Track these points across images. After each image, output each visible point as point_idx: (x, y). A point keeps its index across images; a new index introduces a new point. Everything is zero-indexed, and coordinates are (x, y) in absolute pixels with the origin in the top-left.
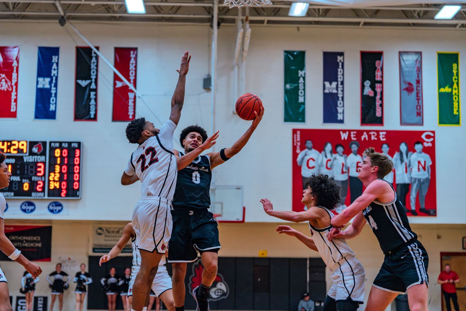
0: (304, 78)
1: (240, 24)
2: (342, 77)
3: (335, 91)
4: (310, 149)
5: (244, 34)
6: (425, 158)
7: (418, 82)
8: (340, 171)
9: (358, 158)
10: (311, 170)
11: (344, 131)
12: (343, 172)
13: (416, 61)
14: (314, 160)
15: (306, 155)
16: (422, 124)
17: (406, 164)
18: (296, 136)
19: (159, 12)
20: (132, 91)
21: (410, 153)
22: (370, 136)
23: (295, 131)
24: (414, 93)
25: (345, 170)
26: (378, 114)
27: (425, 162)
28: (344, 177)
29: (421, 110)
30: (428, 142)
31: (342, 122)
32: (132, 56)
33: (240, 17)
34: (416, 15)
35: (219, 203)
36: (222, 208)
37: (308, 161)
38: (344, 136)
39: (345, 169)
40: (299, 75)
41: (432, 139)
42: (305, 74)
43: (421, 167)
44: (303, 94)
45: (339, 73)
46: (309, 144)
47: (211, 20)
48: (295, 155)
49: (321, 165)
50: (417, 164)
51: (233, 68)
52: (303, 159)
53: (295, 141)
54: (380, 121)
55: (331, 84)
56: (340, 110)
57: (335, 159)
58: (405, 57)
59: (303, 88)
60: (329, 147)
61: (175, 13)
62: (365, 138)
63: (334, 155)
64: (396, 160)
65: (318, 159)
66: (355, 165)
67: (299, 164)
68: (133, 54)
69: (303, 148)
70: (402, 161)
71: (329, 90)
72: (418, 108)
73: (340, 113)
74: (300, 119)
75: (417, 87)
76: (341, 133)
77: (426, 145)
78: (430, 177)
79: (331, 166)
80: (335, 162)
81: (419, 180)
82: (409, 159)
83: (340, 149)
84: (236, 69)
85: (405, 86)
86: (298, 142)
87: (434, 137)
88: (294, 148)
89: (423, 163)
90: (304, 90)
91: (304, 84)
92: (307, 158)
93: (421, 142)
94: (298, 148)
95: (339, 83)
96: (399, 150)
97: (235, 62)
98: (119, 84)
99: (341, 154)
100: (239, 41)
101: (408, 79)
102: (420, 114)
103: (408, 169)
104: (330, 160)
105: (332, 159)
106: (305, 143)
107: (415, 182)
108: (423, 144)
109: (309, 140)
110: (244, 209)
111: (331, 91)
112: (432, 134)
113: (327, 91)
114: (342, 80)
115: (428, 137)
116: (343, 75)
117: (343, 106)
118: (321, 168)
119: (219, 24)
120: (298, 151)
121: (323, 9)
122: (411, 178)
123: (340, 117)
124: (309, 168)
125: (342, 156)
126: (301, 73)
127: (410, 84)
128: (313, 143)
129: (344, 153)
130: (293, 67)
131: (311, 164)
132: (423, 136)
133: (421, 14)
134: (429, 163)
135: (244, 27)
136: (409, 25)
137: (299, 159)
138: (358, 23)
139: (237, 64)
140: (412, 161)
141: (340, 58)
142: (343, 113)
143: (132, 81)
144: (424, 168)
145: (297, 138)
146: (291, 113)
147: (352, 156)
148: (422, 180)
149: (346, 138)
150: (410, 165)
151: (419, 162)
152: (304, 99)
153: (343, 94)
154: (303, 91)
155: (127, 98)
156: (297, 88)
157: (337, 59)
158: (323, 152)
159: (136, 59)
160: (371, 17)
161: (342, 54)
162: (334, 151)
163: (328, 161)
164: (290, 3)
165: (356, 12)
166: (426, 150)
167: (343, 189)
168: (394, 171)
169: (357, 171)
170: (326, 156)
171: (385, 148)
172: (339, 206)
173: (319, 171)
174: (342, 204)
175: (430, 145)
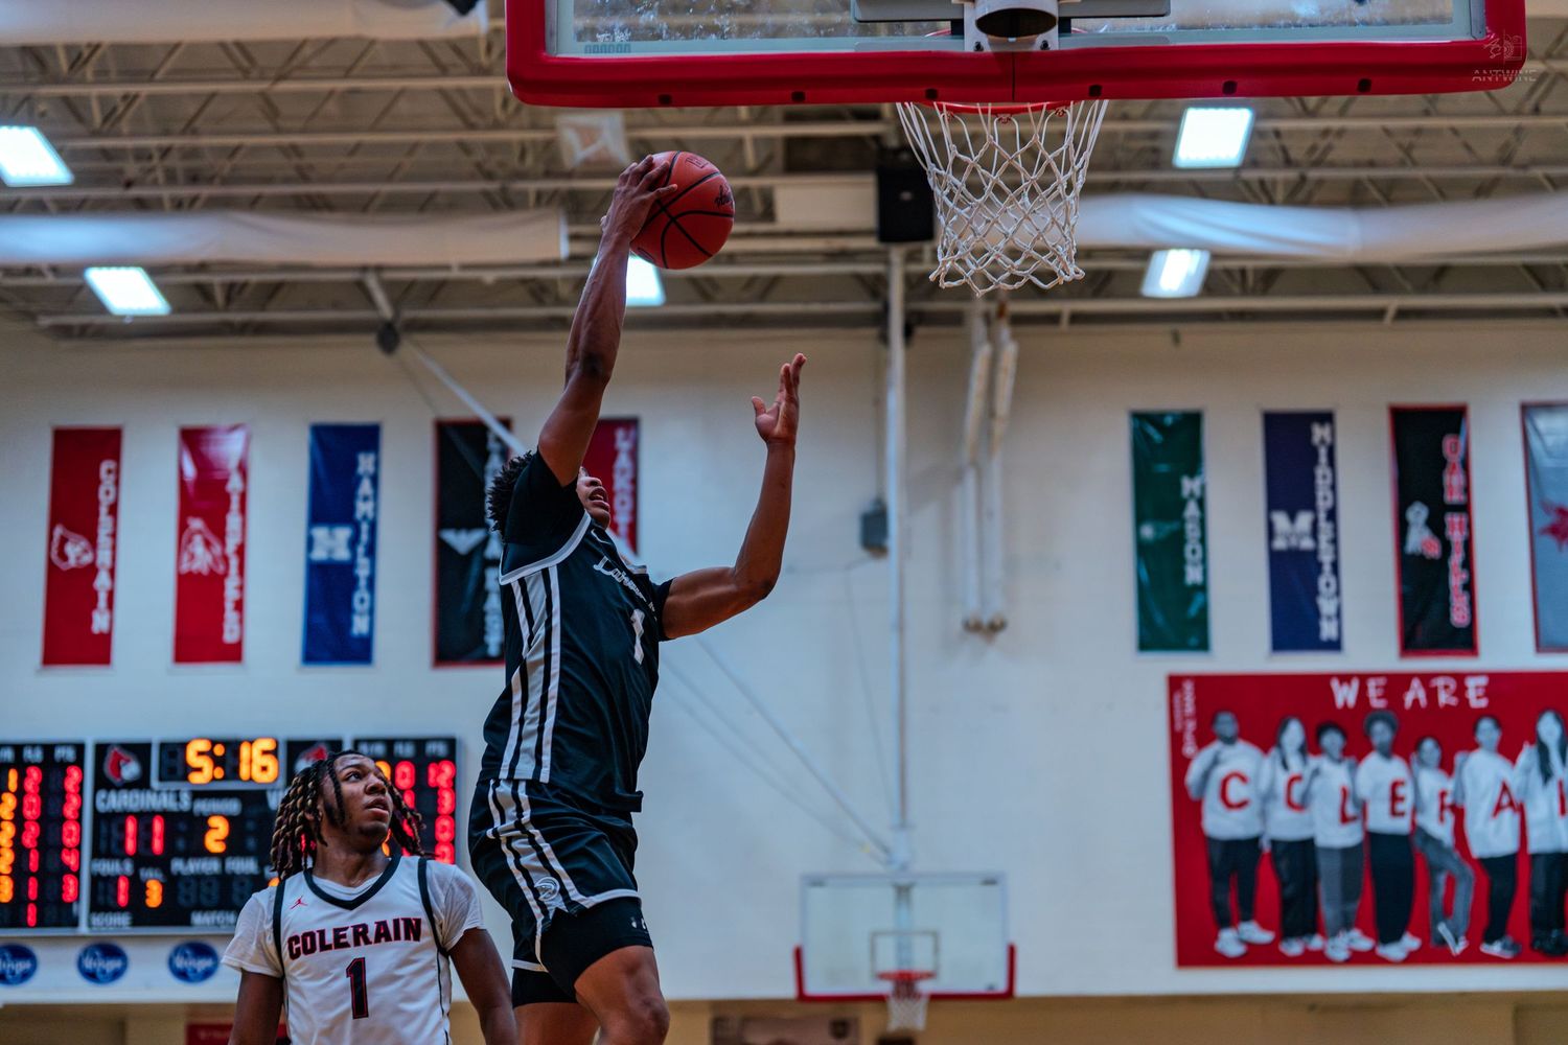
0: (1201, 503)
1: (978, 328)
2: (1329, 494)
3: (1307, 544)
4: (1230, 741)
5: (994, 362)
8: (1335, 814)
9: (1396, 769)
10: (1236, 814)
11: (1345, 678)
12: (1345, 819)
14: (1243, 779)
15: (1216, 762)
17: (1561, 786)
18: (1183, 702)
19: (707, 298)
22: (1432, 694)
23: (1175, 683)
25: (1351, 810)
26: (1459, 617)
31: (1335, 645)
32: (623, 445)
33: (979, 306)
35: (925, 933)
36: (936, 950)
37: (1224, 783)
38: (1345, 695)
39: (1352, 808)
40: (1185, 492)
42: (1203, 488)
44: (1199, 554)
45: (1320, 482)
47: (880, 319)
48: (1179, 764)
49: (1268, 797)
51: (958, 477)
52: (1206, 776)
53: (1178, 716)
54: (1465, 640)
55: (1292, 518)
56: (1326, 606)
57: (1316, 772)
58: (1543, 422)
59: (1197, 534)
60: (1294, 733)
61: (762, 297)
62: (1416, 701)
63: (1314, 762)
64: (1527, 771)
65: (1257, 775)
66: (1386, 792)
67: (1193, 793)
68: (626, 438)
69: (1204, 738)
70: (1546, 774)
71: (1287, 538)
73: (1329, 618)
74: (1193, 641)
76: (1335, 684)
79: (1306, 796)
80: (1317, 784)
83: (1332, 740)
84: (970, 480)
85: (1545, 520)
86: (1190, 718)
88: (1176, 740)
90: (1203, 540)
91: (1202, 521)
92: (1221, 772)
94: (1189, 738)
95: (1322, 516)
96: (1534, 738)
97: (966, 454)
99: (1337, 754)
100: (977, 385)
101: (1555, 495)
104: (1296, 779)
105: (1307, 774)
106: (1213, 720)
109: (1226, 710)
110: (1012, 951)
111: (1294, 542)
113: (1280, 544)
114: (1329, 503)
116: (1333, 487)
117: (1338, 593)
118: (1271, 806)
119: (908, 332)
120: (1189, 749)
121: (1256, 271)
123: (1328, 630)
124: (1229, 805)
125: (1339, 761)
126: (1189, 485)
127: (1562, 512)
128: (1239, 718)
129: (1345, 752)
130: (1163, 468)
131: (1236, 791)
135: (992, 338)
136: (1551, 312)
137: (1193, 775)
138: (1378, 314)
139: (975, 464)
141: (1319, 433)
142: (1339, 615)
143: (623, 529)
145: (1183, 708)
146: (1159, 619)
147: (1373, 761)
149: (1352, 701)
152: (1205, 573)
153: (1336, 552)
154: (1199, 548)
156: (1179, 539)
157: (1309, 434)
158: (1274, 752)
159: (634, 455)
160: (1422, 289)
161: (1326, 418)
162: (1311, 747)
163: (1293, 780)
164: (1144, 254)
165: (1370, 276)
167: (1347, 874)
168: (1520, 810)
169: (1394, 813)
170: (1285, 765)
171: (1487, 731)
172: (1335, 934)
173: (1263, 815)
174: (1347, 926)
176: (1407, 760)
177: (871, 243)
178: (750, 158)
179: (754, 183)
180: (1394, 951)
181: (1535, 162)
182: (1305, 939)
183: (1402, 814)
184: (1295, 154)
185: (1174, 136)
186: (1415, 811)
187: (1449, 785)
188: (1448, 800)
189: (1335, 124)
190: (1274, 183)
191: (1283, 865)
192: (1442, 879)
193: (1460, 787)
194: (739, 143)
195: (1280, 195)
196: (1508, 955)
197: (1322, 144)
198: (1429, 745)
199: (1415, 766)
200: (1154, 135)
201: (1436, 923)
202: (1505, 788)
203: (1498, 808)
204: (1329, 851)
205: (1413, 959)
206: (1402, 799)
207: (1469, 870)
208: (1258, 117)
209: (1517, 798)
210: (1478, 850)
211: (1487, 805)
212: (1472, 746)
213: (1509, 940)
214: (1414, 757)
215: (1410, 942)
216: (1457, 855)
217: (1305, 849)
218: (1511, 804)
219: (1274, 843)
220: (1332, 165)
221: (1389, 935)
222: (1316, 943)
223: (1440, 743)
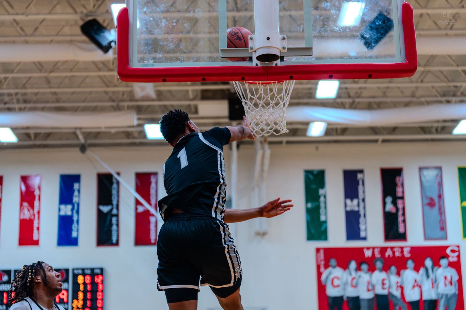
0: (325, 197)
2: (363, 194)
3: (356, 209)
4: (334, 267)
5: (263, 155)
6: (452, 273)
7: (440, 196)
8: (365, 288)
9: (383, 275)
10: (336, 289)
11: (368, 248)
12: (369, 290)
13: (437, 176)
14: (338, 278)
15: (330, 274)
16: (446, 238)
17: (432, 280)
18: (320, 256)
20: (153, 215)
21: (436, 268)
22: (394, 253)
23: (318, 250)
24: (437, 207)
25: (370, 288)
26: (401, 230)
27: (451, 277)
28: (370, 295)
29: (444, 224)
30: (453, 257)
31: (365, 239)
32: (153, 180)
33: (258, 140)
34: (434, 130)
37: (333, 280)
38: (368, 254)
39: (371, 287)
40: (320, 194)
41: (456, 254)
42: (326, 192)
43: (447, 283)
44: (324, 212)
45: (360, 190)
46: (333, 262)
48: (319, 274)
49: (346, 284)
50: (443, 279)
51: (253, 189)
52: (327, 278)
53: (319, 260)
54: (403, 237)
56: (362, 227)
57: (360, 277)
58: (425, 173)
59: (324, 206)
60: (353, 265)
62: (389, 255)
63: (359, 273)
64: (422, 275)
65: (342, 277)
66: (380, 282)
67: (323, 283)
68: (154, 178)
69: (327, 266)
70: (428, 276)
71: (351, 207)
72: (442, 222)
73: (363, 231)
74: (323, 237)
75: (439, 202)
76: (365, 250)
77: (451, 260)
78: (457, 292)
79: (357, 283)
80: (360, 280)
81: (447, 295)
82: (435, 274)
83: (365, 267)
84: (257, 190)
85: (426, 201)
86: (322, 261)
87: (459, 251)
88: (318, 267)
90: (325, 208)
91: (325, 203)
92: (332, 276)
93: (447, 256)
94: (322, 266)
95: (361, 200)
96: (424, 265)
97: (255, 183)
98: (141, 209)
99: (366, 271)
100: (258, 161)
101: (429, 194)
102: (443, 228)
103: (435, 285)
104: (355, 278)
105: (357, 276)
106: (329, 261)
107: (442, 297)
108: (448, 259)
109: (333, 258)
112: (456, 249)
113: (348, 209)
114: (363, 197)
115: (453, 251)
116: (364, 192)
117: (366, 223)
118: (347, 287)
119: (238, 147)
120: (322, 269)
121: (340, 129)
122: (438, 294)
123: (363, 234)
124: (334, 286)
125: (366, 273)
126: (321, 192)
127: (432, 199)
128: (337, 260)
129: (369, 270)
130: (313, 186)
131: (336, 282)
132: (448, 251)
133: (439, 129)
134: (456, 277)
135: (263, 148)
136: (427, 140)
137: (323, 277)
138: (376, 141)
139: (258, 185)
140: (438, 276)
141: (360, 176)
142: (366, 230)
143: (153, 205)
144: (451, 283)
145: (320, 258)
146: (313, 231)
147: (377, 273)
148: (449, 296)
149: (370, 255)
150: (436, 281)
151: (445, 278)
152: (326, 217)
153: (365, 211)
154: (324, 210)
155: (149, 222)
156: (318, 207)
157: (356, 176)
158: (347, 271)
159: (157, 183)
160: (389, 133)
161: (361, 171)
162: (358, 269)
163: (353, 279)
164: (307, 124)
165: (374, 130)
166: (451, 265)
167: (369, 307)
168: (420, 287)
169: (383, 288)
170: (350, 274)
171: (410, 264)
173: (344, 289)
175: (455, 259)
177: (227, 120)
178: (191, 95)
179: (192, 103)
181: (422, 96)
183: (385, 289)
184: (352, 94)
185: (316, 89)
186: (389, 287)
187: (399, 280)
188: (399, 284)
189: (363, 85)
190: (345, 103)
191: (350, 304)
192: (397, 308)
193: (402, 280)
194: (187, 91)
195: (347, 106)
197: (359, 91)
198: (393, 269)
199: (389, 274)
200: (310, 89)
202: (416, 281)
203: (414, 287)
204: (364, 300)
206: (385, 284)
207: (405, 305)
208: (341, 83)
209: (419, 283)
210: (408, 299)
211: (410, 286)
212: (406, 268)
214: (389, 272)
216: (402, 301)
217: (357, 299)
218: (417, 285)
219: (348, 298)
220: (363, 97)
223: (397, 267)
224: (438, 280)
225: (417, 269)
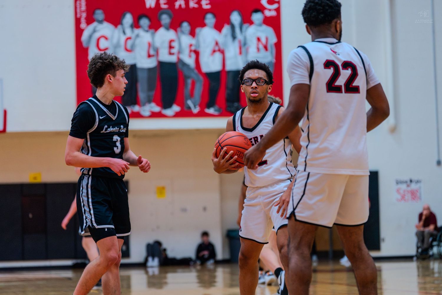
4: (100, 22)
6: (267, 33)
8: (145, 54)
9: (171, 34)
12: (149, 56)
14: (106, 38)
15: (94, 31)
17: (240, 42)
18: (80, 4)
21: (245, 26)
22: (187, 2)
25: (152, 52)
27: (267, 39)
28: (151, 63)
30: (270, 10)
37: (98, 40)
38: (150, 2)
41: (275, 6)
43: (261, 47)
46: (99, 14)
48: (79, 32)
49: (117, 46)
50: (255, 41)
52: (90, 37)
53: (78, 11)
57: (138, 36)
60: (128, 19)
62: (180, 6)
63: (136, 31)
64: (226, 36)
65: (112, 37)
66: (167, 45)
67: (85, 45)
69: (90, 20)
70: (234, 37)
77: (268, 13)
78: (274, 61)
79: (133, 46)
80: (138, 41)
82: (244, 33)
83: (145, 22)
86: (84, 12)
87: (279, 2)
88: (78, 21)
89: (263, 40)
92: (97, 35)
93: (261, 9)
94: (83, 21)
96: (229, 22)
99: (147, 29)
103: (243, 50)
104: (129, 38)
105: (133, 36)
106: (93, 13)
108: (263, 13)
109: (99, 8)
110: (5, 112)
115: (271, 2)
118: (118, 50)
120: (83, 25)
124: (100, 50)
125: (147, 31)
128: (105, 13)
129: (151, 27)
131: (103, 43)
132: (264, 2)
134: (273, 40)
137: (85, 37)
140: (248, 37)
144: (266, 48)
145: (80, 7)
147: (162, 31)
149: (153, 5)
150: (245, 44)
151: (259, 39)
158: (119, 27)
162: (136, 25)
163: (127, 39)
166: (268, 21)
167: (150, 80)
168: (222, 52)
169: (170, 53)
170: (124, 33)
171: (210, 19)
172: (144, 105)
174: (149, 101)
175: (273, 13)
176: (176, 30)
180: (169, 112)
182: (132, 107)
183: (173, 54)
186: (179, 52)
187: (193, 41)
188: (193, 48)
192: (189, 81)
193: (198, 42)
196: (216, 113)
198: (185, 25)
199: (179, 33)
201: (187, 99)
202: (217, 44)
203: (214, 51)
204: (143, 69)
205: (177, 115)
206: (173, 48)
207: (201, 78)
209: (222, 47)
210: (205, 69)
211: (209, 50)
212: (203, 25)
213: (217, 107)
214: (179, 29)
215: (176, 108)
216: (196, 71)
217: (133, 68)
218: (219, 50)
221: (166, 105)
222: (136, 108)
223: (190, 24)
224: (249, 42)
225: (218, 27)
